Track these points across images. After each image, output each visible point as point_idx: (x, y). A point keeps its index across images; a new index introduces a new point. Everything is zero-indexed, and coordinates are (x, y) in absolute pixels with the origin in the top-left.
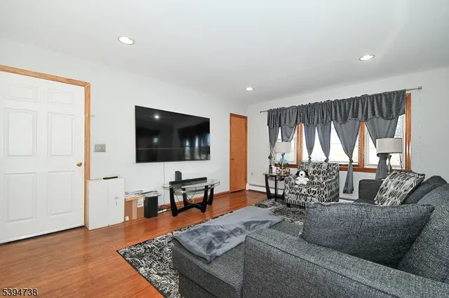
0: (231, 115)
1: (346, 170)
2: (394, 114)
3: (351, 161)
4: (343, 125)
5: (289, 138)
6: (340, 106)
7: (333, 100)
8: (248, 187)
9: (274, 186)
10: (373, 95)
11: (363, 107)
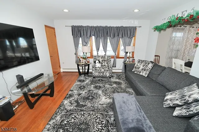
0: (46, 26)
1: (113, 58)
2: (132, 36)
3: (115, 54)
4: (113, 39)
5: (86, 43)
6: (112, 30)
7: (109, 26)
8: (62, 70)
9: (82, 68)
10: (125, 27)
11: (121, 32)
